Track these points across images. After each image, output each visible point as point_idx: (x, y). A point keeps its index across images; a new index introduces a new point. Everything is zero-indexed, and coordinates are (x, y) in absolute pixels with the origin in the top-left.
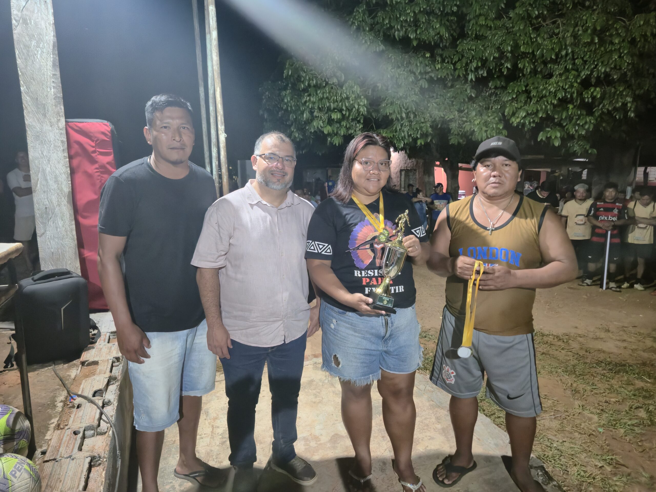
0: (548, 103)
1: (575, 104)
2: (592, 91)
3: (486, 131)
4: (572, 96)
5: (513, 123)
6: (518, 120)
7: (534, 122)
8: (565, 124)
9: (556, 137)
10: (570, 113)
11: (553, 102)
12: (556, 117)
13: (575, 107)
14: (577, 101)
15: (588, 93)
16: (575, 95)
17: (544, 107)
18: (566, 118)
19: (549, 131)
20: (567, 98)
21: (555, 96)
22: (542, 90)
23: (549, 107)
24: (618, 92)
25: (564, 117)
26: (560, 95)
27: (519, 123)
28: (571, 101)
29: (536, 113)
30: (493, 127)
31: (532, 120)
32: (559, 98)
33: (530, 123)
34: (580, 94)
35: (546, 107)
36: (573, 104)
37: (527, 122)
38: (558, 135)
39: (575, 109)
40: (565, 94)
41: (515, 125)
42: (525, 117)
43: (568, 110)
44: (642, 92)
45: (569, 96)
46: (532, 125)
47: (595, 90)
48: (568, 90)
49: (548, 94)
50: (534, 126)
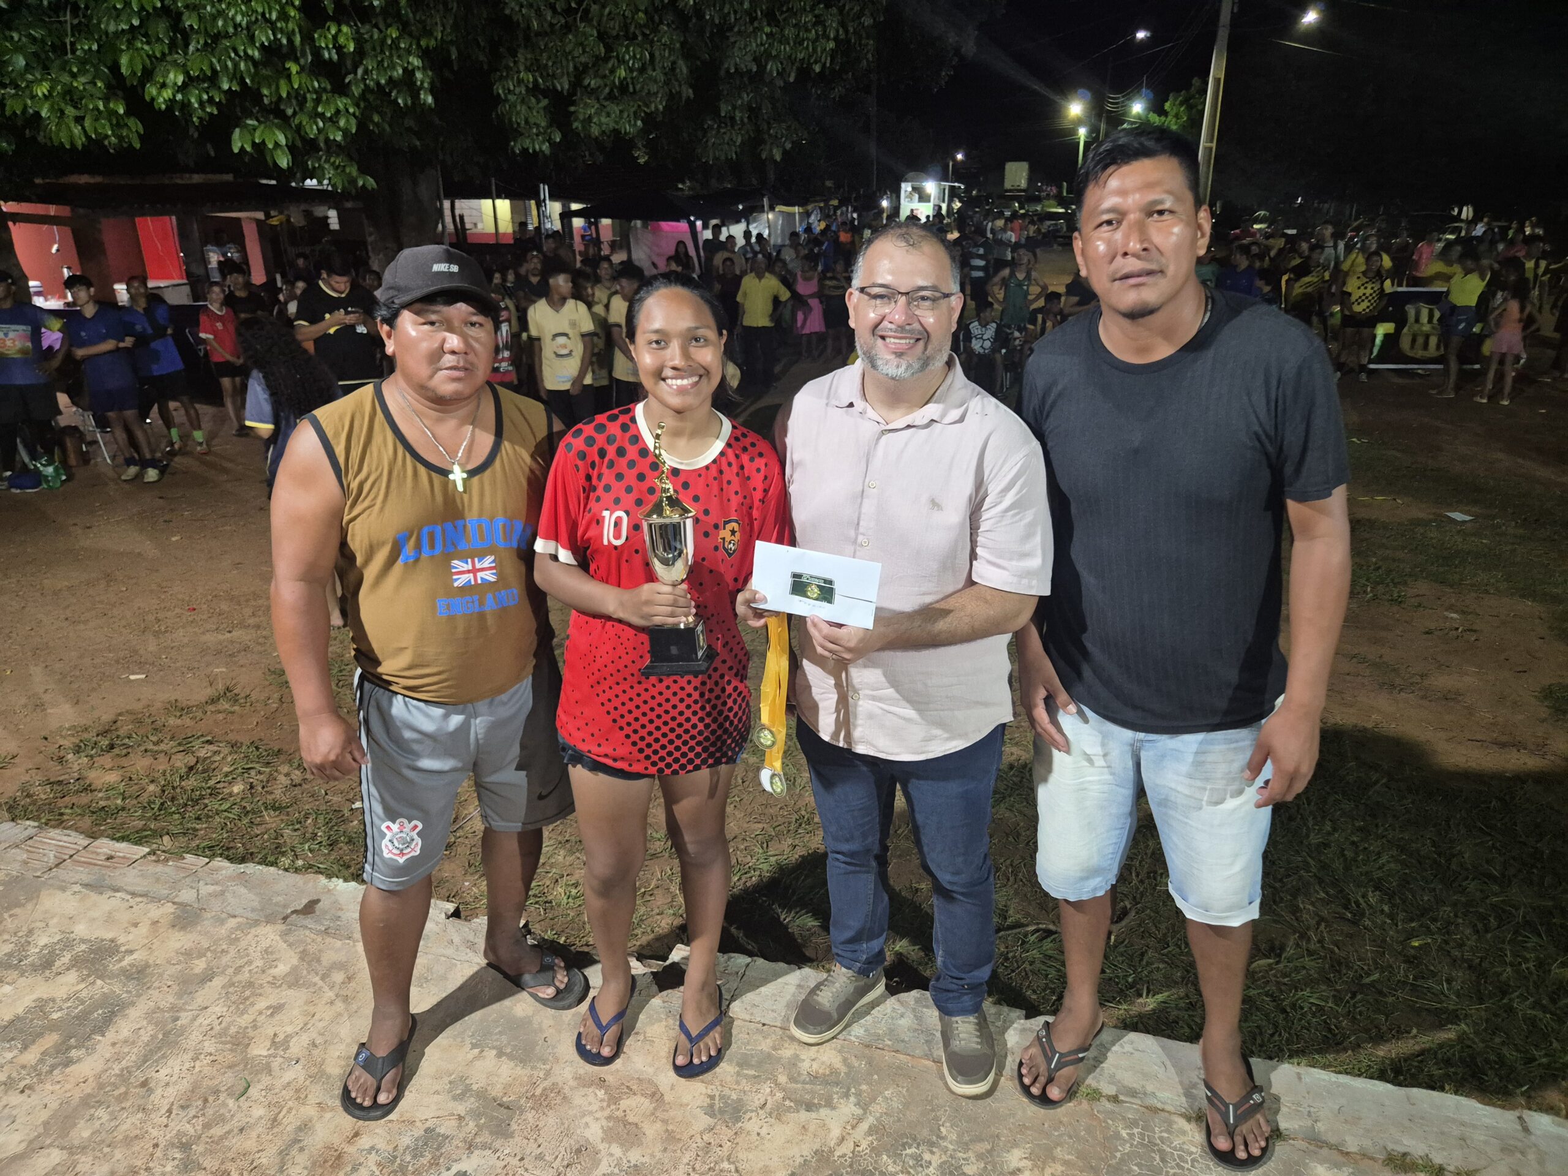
0: (237, 54)
1: (302, 61)
2: (333, 32)
3: (79, 120)
4: (290, 41)
5: (153, 99)
6: (167, 94)
7: (211, 100)
8: (290, 112)
9: (277, 145)
10: (296, 86)
11: (250, 52)
12: (265, 92)
13: (302, 68)
14: (304, 55)
15: (325, 37)
16: (298, 39)
17: (229, 64)
18: (288, 93)
19: (255, 128)
20: (281, 45)
21: (252, 38)
22: (214, 18)
23: (242, 65)
24: (389, 42)
25: (284, 95)
26: (264, 37)
27: (172, 102)
28: (292, 54)
29: (213, 79)
30: (97, 109)
31: (205, 97)
32: (262, 44)
33: (201, 103)
34: (308, 38)
35: (236, 65)
36: (296, 60)
37: (193, 100)
38: (282, 139)
39: (303, 75)
40: (274, 35)
41: (163, 107)
42: (183, 88)
43: (289, 77)
44: (433, 43)
45: (284, 41)
46: (208, 110)
47: (340, 31)
48: (279, 25)
49: (231, 30)
50: (216, 112)
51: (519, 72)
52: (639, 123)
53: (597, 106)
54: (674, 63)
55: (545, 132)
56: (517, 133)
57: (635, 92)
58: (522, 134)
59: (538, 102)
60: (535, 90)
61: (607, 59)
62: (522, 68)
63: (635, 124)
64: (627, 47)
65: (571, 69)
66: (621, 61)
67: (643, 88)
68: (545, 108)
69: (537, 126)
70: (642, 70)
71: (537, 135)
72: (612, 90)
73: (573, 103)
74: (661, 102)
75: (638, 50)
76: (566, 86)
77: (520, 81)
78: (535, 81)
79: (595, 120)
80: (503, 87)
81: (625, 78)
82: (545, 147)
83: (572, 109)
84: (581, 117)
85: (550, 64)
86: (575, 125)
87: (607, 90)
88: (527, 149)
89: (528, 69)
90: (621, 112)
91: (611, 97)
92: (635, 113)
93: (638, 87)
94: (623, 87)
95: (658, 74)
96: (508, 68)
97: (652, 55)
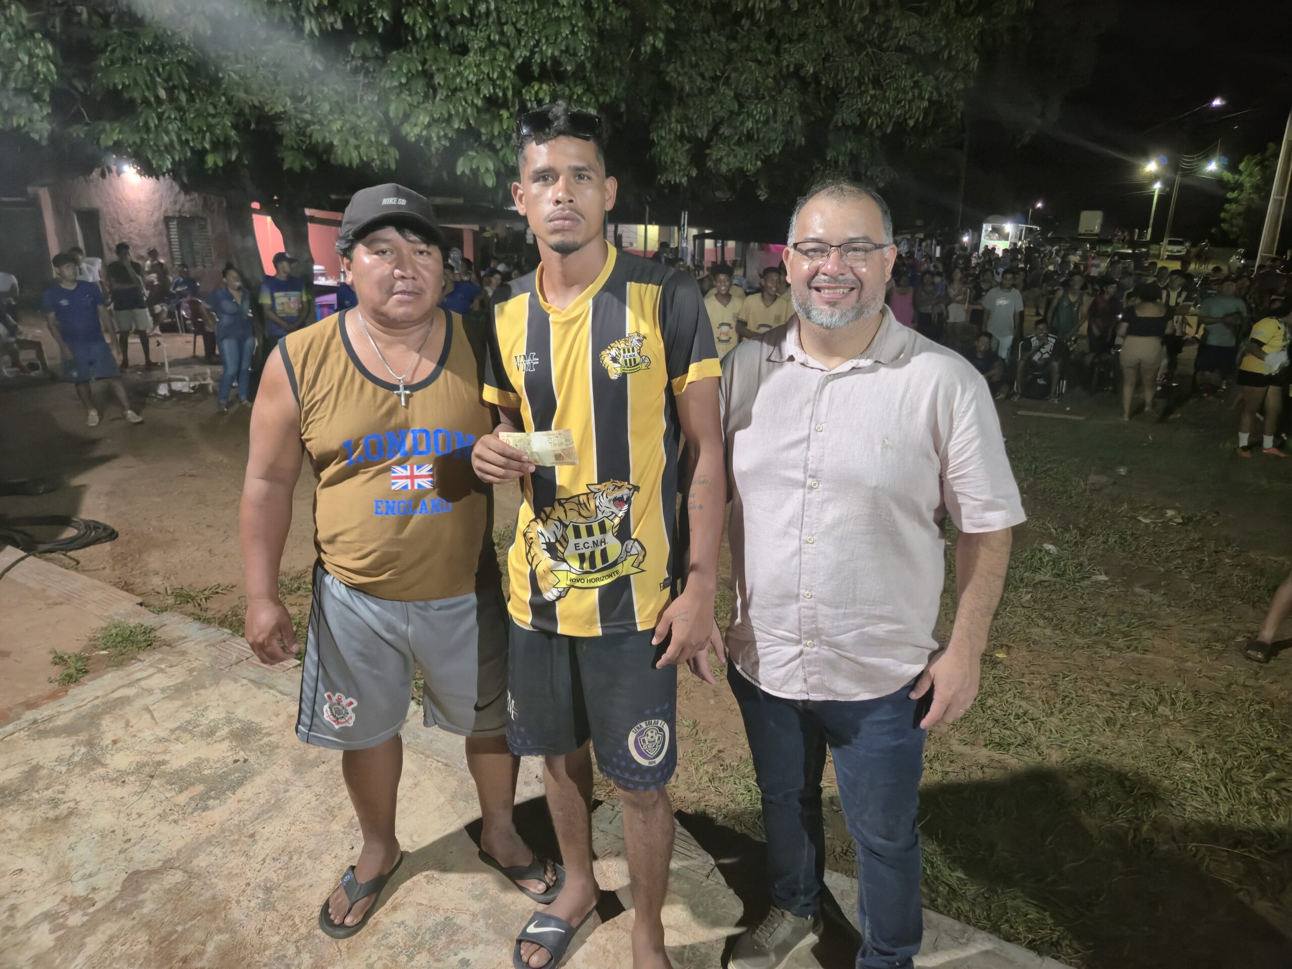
0: (466, 102)
1: (512, 110)
2: (536, 88)
3: (357, 147)
4: (505, 94)
5: (407, 135)
6: (417, 130)
7: (446, 136)
8: (499, 146)
9: (487, 170)
10: (505, 127)
11: (475, 101)
12: (483, 131)
13: (511, 115)
14: (513, 105)
15: (530, 92)
16: (510, 93)
17: (461, 109)
18: (499, 133)
19: (473, 158)
20: (498, 97)
21: (478, 91)
22: (454, 77)
23: (469, 110)
24: (575, 97)
25: (496, 133)
26: (486, 90)
27: (419, 136)
28: (505, 104)
29: (449, 120)
30: (369, 140)
31: (442, 133)
32: (485, 96)
33: (439, 138)
34: (518, 93)
35: (465, 110)
36: (508, 109)
37: (433, 135)
38: (491, 166)
40: (494, 89)
41: (413, 139)
42: (429, 126)
43: (501, 121)
44: (608, 100)
45: (501, 94)
46: (443, 142)
47: (541, 88)
48: (498, 82)
49: (464, 85)
50: (448, 144)
51: (670, 123)
52: (759, 163)
53: (727, 149)
54: (792, 117)
55: (685, 169)
56: (663, 169)
57: (758, 139)
58: (666, 169)
59: (683, 145)
60: (682, 137)
61: (739, 114)
62: (673, 120)
63: (756, 164)
64: (756, 105)
65: (711, 120)
66: (750, 115)
67: (764, 137)
68: (687, 151)
69: (680, 164)
70: (767, 122)
71: (679, 171)
72: (740, 139)
73: (709, 147)
74: (778, 148)
75: (765, 107)
76: (705, 135)
77: (670, 130)
78: (682, 131)
79: (725, 160)
80: (658, 136)
81: (752, 128)
82: (684, 180)
83: (708, 151)
84: (714, 158)
85: (695, 117)
86: (709, 164)
87: (736, 137)
88: (670, 182)
89: (678, 121)
90: (746, 154)
91: (739, 143)
92: (757, 155)
93: (761, 135)
94: (749, 137)
95: (778, 126)
96: (663, 120)
97: (775, 112)
